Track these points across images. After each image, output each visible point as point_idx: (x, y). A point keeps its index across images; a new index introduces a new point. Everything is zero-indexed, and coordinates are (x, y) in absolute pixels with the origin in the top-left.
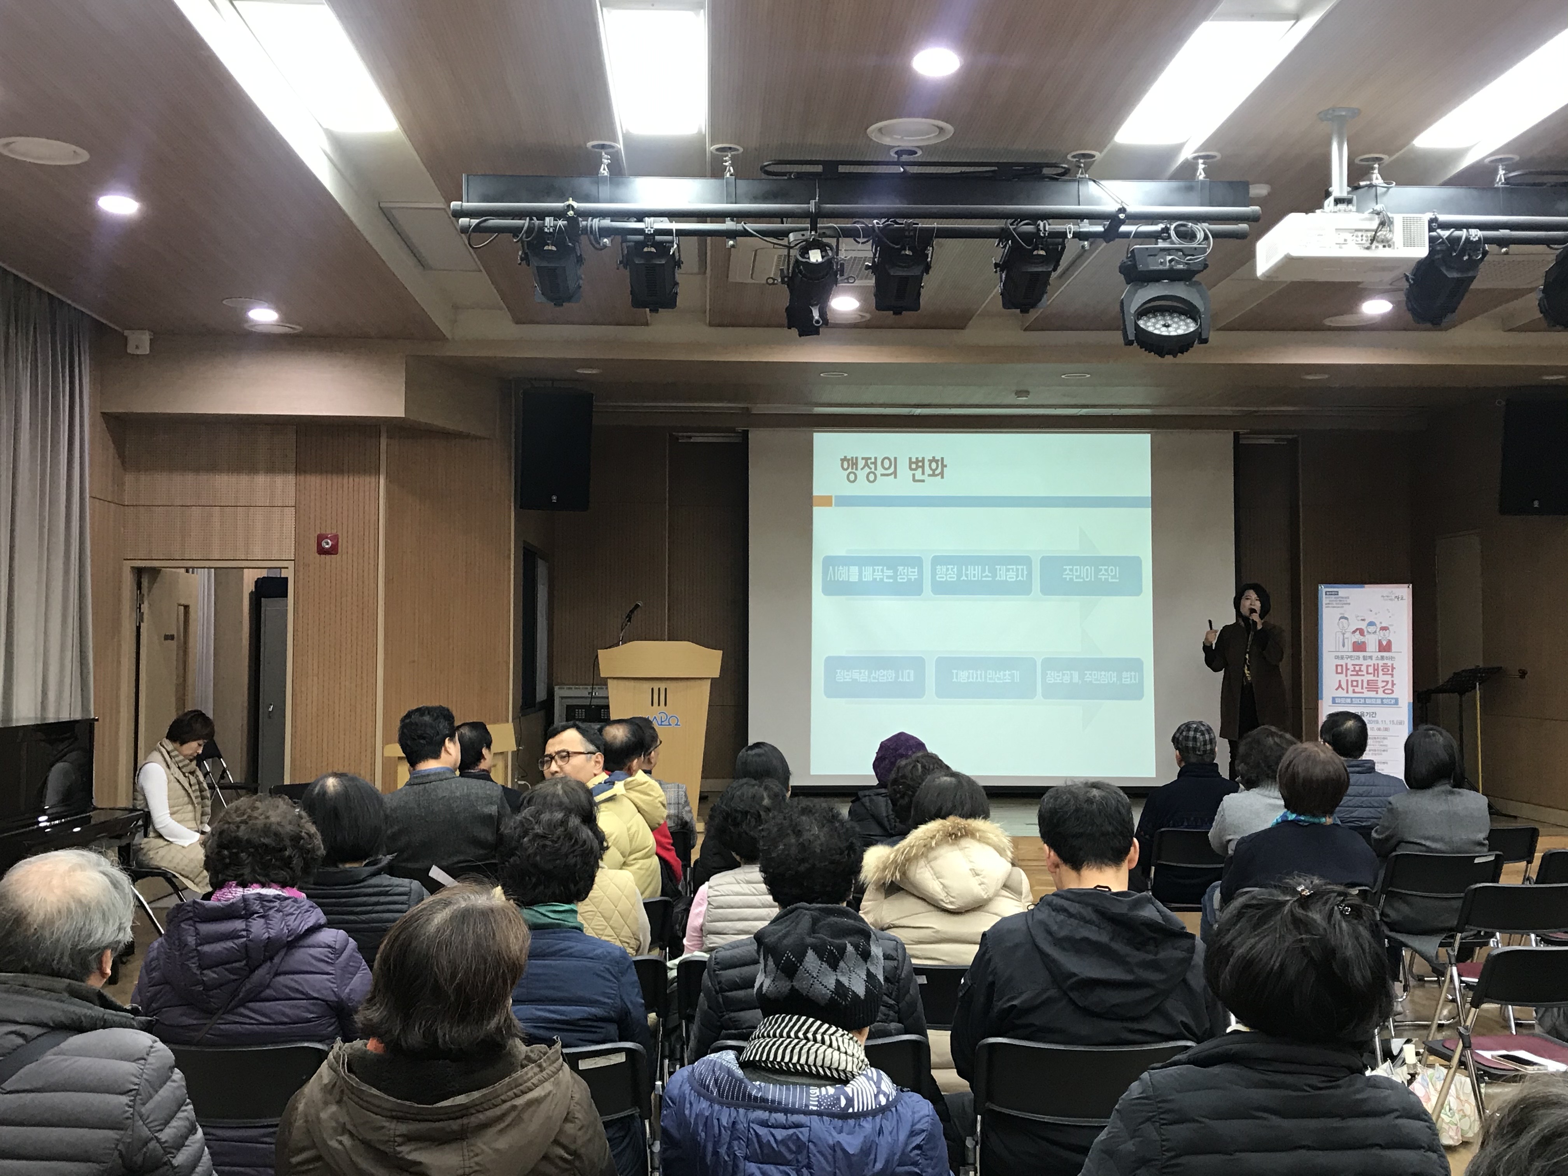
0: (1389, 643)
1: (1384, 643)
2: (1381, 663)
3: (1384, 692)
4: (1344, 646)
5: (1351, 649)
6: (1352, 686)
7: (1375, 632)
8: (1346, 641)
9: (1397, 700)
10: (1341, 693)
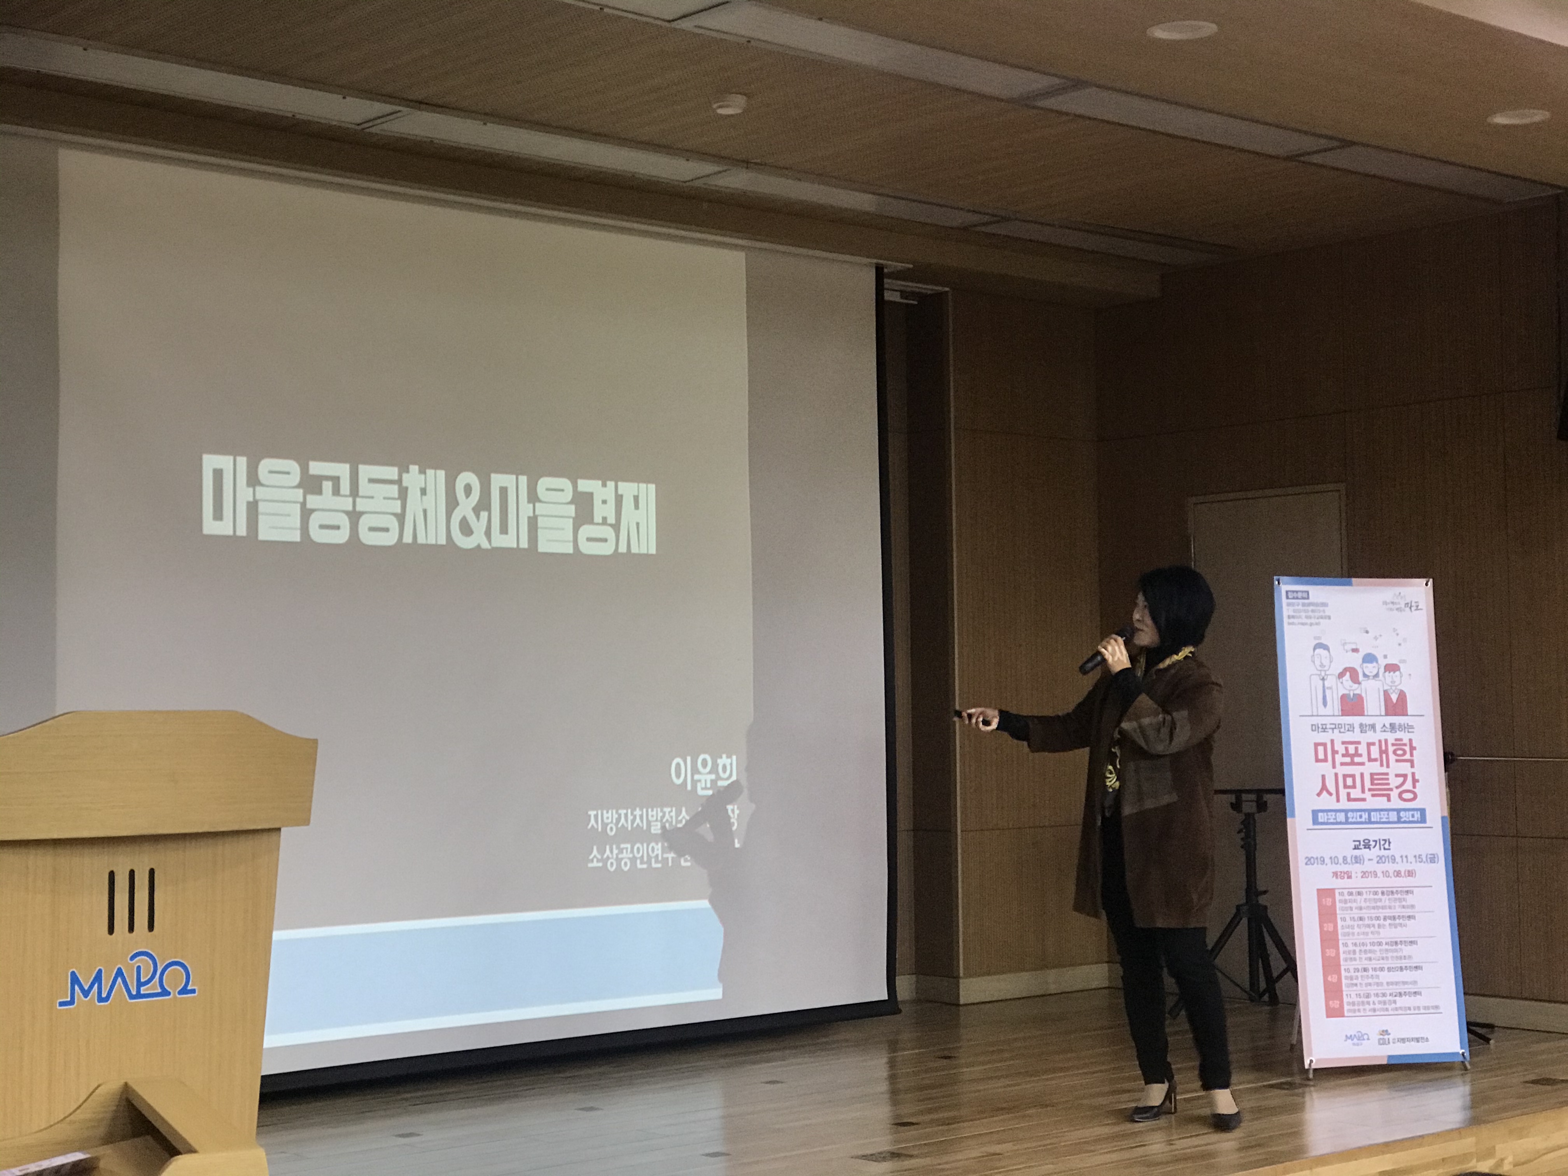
0: (1402, 696)
1: (1394, 697)
2: (1391, 737)
3: (1400, 795)
4: (1325, 704)
5: (1337, 711)
6: (1346, 786)
7: (1376, 676)
8: (1328, 692)
9: (1423, 811)
10: (1327, 802)
